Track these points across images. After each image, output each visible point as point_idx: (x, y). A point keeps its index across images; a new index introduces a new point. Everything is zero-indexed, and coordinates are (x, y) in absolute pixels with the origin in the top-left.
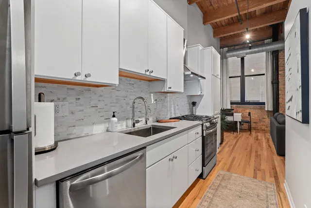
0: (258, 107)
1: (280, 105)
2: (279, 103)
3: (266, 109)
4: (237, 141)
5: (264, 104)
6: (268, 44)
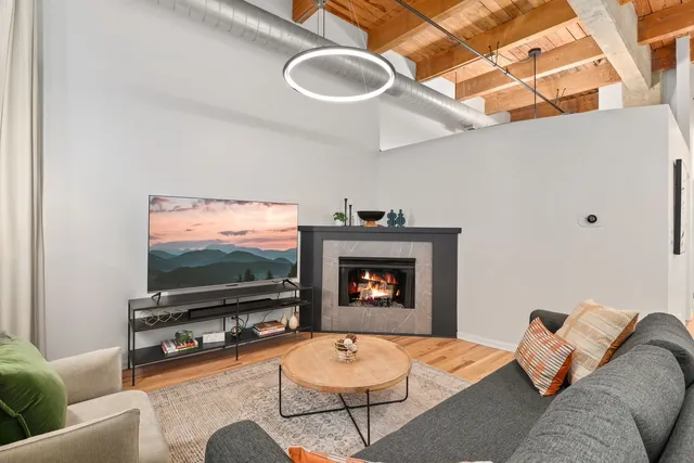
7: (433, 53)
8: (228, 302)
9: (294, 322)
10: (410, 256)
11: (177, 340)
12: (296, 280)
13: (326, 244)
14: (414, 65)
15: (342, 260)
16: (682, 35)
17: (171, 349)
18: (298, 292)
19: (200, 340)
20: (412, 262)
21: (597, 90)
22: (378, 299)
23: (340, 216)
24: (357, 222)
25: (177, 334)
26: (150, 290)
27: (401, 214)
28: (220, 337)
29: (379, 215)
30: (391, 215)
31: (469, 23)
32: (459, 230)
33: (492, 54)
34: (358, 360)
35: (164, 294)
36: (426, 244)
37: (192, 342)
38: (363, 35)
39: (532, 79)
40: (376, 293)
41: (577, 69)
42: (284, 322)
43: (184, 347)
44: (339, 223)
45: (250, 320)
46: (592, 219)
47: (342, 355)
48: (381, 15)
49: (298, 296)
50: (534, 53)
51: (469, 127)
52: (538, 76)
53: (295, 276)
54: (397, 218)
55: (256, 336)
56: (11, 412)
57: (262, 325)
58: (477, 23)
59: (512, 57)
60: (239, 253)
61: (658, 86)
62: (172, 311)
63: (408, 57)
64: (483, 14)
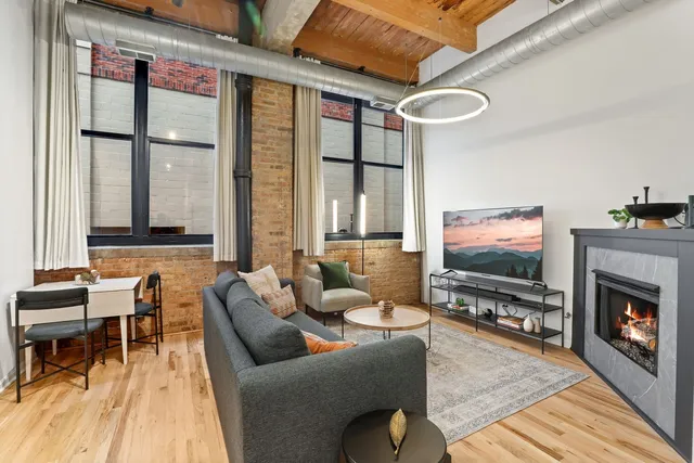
0: (193, 252)
1: (254, 243)
2: (251, 239)
3: (216, 259)
4: (120, 432)
5: (208, 239)
6: (226, 45)
10: (654, 281)
13: (589, 251)
22: (635, 343)
40: (634, 334)
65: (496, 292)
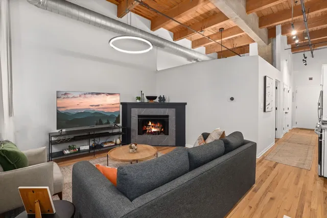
7: (180, 29)
8: (91, 133)
9: (118, 141)
10: (166, 114)
11: (70, 148)
12: (120, 124)
13: (133, 110)
14: (173, 34)
15: (139, 116)
16: (277, 25)
17: (67, 152)
18: (121, 129)
19: (79, 149)
20: (167, 116)
21: (248, 45)
22: (155, 132)
23: (139, 98)
24: (146, 101)
25: (69, 146)
26: (58, 129)
27: (164, 97)
28: (87, 147)
29: (155, 98)
30: (160, 98)
31: (192, 18)
32: (186, 104)
33: (202, 31)
34: (137, 152)
35: (64, 130)
36: (173, 109)
37: (75, 149)
38: (149, 22)
39: (220, 40)
40: (154, 130)
41: (241, 36)
42: (114, 141)
43: (72, 151)
44: (138, 101)
45: (100, 141)
46: (232, 99)
47: (131, 150)
48: (155, 14)
49: (121, 131)
50: (221, 30)
51: (196, 60)
52: (223, 39)
53: (119, 123)
54: (162, 99)
55: (102, 147)
56: (11, 163)
57: (105, 143)
58: (196, 18)
59: (213, 31)
60: (96, 113)
61: (270, 44)
62: (67, 137)
63: (170, 30)
64: (197, 15)
65: (89, 135)
